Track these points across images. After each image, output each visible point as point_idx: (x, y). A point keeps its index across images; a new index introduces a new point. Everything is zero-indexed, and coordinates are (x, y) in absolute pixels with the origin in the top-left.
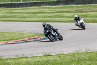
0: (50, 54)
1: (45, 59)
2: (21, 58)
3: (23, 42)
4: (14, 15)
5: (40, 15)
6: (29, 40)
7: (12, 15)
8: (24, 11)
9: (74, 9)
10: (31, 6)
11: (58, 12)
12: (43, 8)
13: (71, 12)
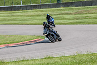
0: (51, 57)
1: (46, 61)
2: (23, 61)
3: (24, 45)
4: (15, 18)
5: (40, 17)
6: (29, 43)
7: (12, 18)
8: (24, 14)
9: (74, 11)
10: (31, 9)
11: (58, 15)
12: (43, 11)
13: (71, 14)
